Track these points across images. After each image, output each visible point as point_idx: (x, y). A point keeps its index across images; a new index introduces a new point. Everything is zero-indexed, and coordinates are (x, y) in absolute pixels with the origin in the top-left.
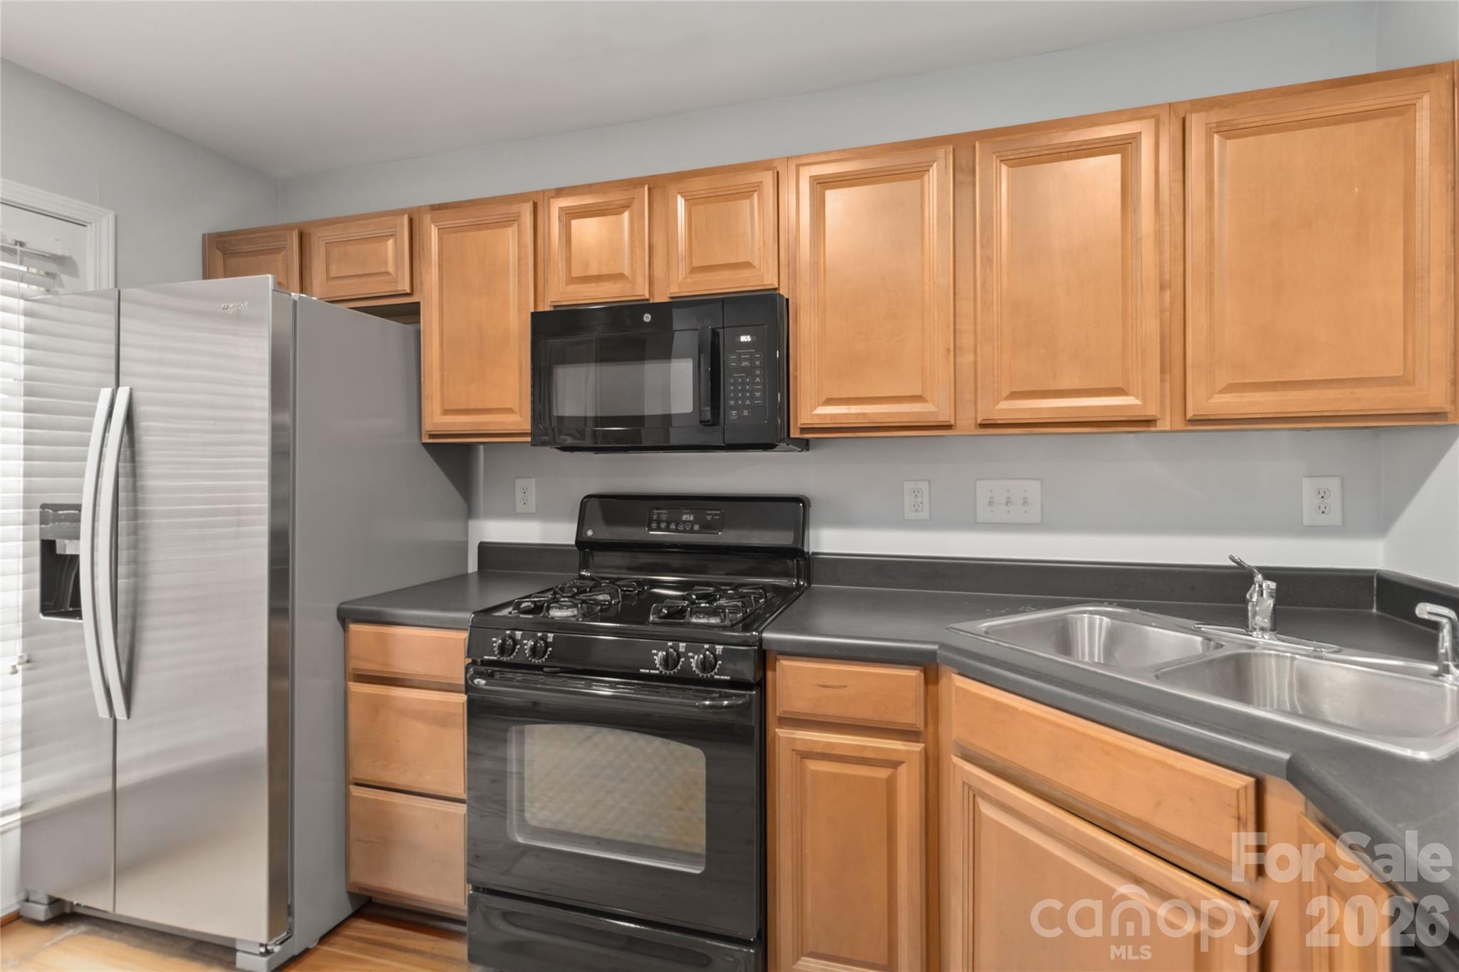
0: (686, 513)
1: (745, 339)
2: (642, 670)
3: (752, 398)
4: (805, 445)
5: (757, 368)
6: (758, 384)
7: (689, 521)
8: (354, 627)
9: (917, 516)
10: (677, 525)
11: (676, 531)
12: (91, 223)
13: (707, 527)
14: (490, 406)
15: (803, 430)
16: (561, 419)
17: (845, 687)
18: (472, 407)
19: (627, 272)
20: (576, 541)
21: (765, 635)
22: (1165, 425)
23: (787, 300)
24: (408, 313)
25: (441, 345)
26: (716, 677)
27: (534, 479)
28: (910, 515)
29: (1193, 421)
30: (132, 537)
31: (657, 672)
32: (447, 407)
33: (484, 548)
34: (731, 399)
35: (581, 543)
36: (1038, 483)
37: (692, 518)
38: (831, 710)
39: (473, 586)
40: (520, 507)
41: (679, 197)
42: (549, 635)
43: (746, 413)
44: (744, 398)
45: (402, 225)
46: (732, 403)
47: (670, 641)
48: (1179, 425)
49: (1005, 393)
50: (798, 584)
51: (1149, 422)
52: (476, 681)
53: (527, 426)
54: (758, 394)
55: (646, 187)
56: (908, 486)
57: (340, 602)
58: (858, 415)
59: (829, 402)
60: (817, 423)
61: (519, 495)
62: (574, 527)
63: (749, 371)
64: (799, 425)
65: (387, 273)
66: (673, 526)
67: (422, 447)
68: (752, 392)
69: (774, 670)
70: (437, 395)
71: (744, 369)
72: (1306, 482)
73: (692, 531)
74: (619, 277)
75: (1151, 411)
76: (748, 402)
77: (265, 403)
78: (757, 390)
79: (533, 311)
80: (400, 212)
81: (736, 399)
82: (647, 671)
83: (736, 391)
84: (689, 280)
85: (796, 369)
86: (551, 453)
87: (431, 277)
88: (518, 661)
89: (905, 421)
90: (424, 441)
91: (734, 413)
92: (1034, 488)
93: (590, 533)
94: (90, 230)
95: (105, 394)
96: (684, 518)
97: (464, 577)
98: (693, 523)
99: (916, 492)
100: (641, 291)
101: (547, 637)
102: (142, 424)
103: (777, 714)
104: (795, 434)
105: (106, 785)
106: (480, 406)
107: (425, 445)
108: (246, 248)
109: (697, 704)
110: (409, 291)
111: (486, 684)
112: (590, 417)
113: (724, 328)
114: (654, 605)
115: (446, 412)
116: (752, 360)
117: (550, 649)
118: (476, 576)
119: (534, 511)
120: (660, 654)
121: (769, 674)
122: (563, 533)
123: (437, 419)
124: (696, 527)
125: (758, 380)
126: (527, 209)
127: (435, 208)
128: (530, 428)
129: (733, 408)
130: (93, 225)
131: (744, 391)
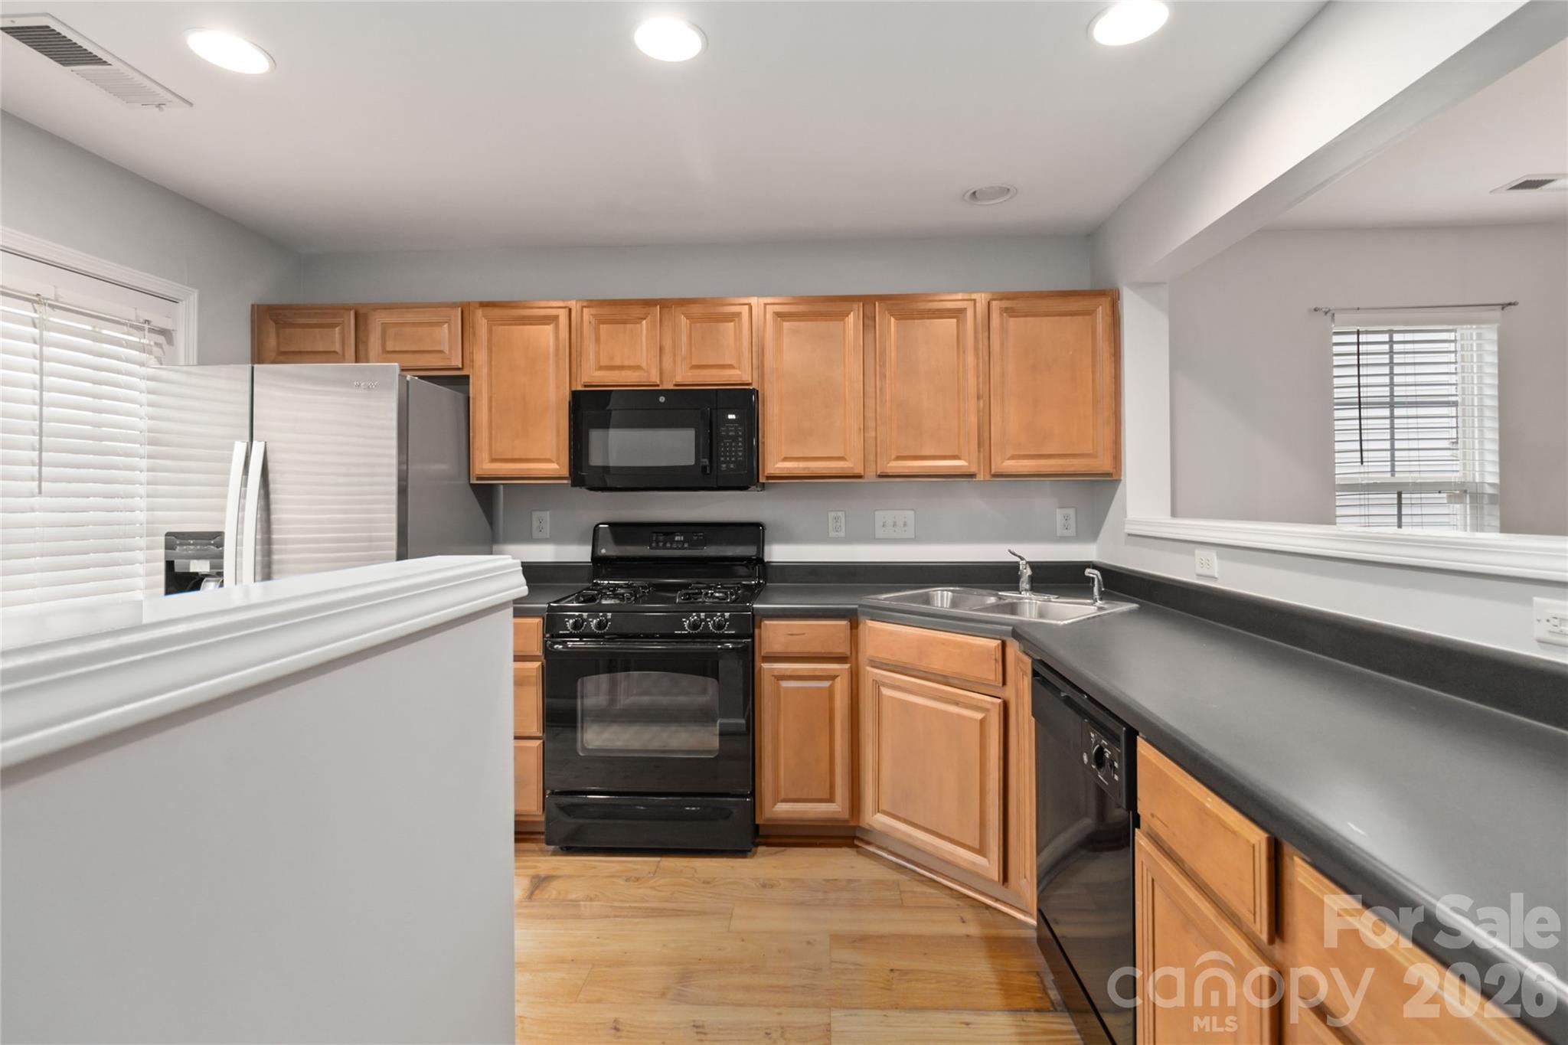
0: (678, 536)
1: (731, 417)
2: (676, 632)
3: (736, 456)
4: (770, 487)
5: (740, 436)
6: (740, 447)
7: (681, 541)
9: (837, 535)
10: (671, 544)
11: (670, 548)
12: (182, 301)
13: (694, 544)
14: (531, 457)
15: (768, 477)
16: (594, 468)
18: (514, 456)
19: (644, 365)
20: (592, 559)
21: (755, 606)
22: (980, 477)
23: (757, 391)
24: (459, 382)
25: (490, 409)
26: (726, 632)
27: (549, 512)
28: (832, 534)
29: (995, 476)
31: (686, 632)
32: (493, 457)
34: (722, 456)
35: (596, 559)
36: (913, 512)
38: (795, 649)
40: (536, 534)
41: (683, 317)
43: (732, 466)
44: (730, 456)
45: (455, 315)
46: (722, 459)
47: (694, 612)
48: (988, 478)
49: (893, 456)
50: (759, 583)
51: (972, 476)
52: (557, 647)
53: (564, 472)
54: (740, 454)
55: (659, 306)
56: (831, 515)
58: (804, 468)
59: (786, 459)
60: (779, 473)
61: (536, 524)
62: (590, 548)
63: (734, 439)
64: (766, 474)
65: (443, 353)
66: (668, 545)
67: (469, 486)
68: (736, 452)
69: (760, 627)
70: (485, 447)
71: (729, 437)
72: (1058, 510)
73: (683, 548)
74: (638, 368)
75: (973, 470)
76: (733, 459)
78: (740, 451)
79: (571, 389)
80: (453, 305)
81: (726, 456)
82: (680, 632)
83: (725, 451)
84: (690, 374)
85: (763, 437)
86: (584, 492)
87: (483, 358)
88: (586, 632)
89: (834, 472)
90: (471, 482)
91: (724, 466)
92: (910, 515)
93: (603, 551)
94: (181, 306)
96: (677, 539)
98: (683, 542)
99: (836, 519)
100: (655, 378)
101: (607, 615)
103: (762, 655)
104: (762, 480)
106: (523, 457)
107: (471, 485)
108: (302, 321)
110: (460, 366)
113: (716, 409)
115: (493, 460)
116: (736, 431)
117: (610, 623)
119: (548, 537)
120: (688, 621)
121: (757, 631)
122: (581, 553)
123: (484, 466)
124: (686, 545)
125: (740, 444)
126: (564, 313)
127: (483, 304)
128: (567, 473)
129: (724, 462)
130: (184, 302)
131: (730, 451)
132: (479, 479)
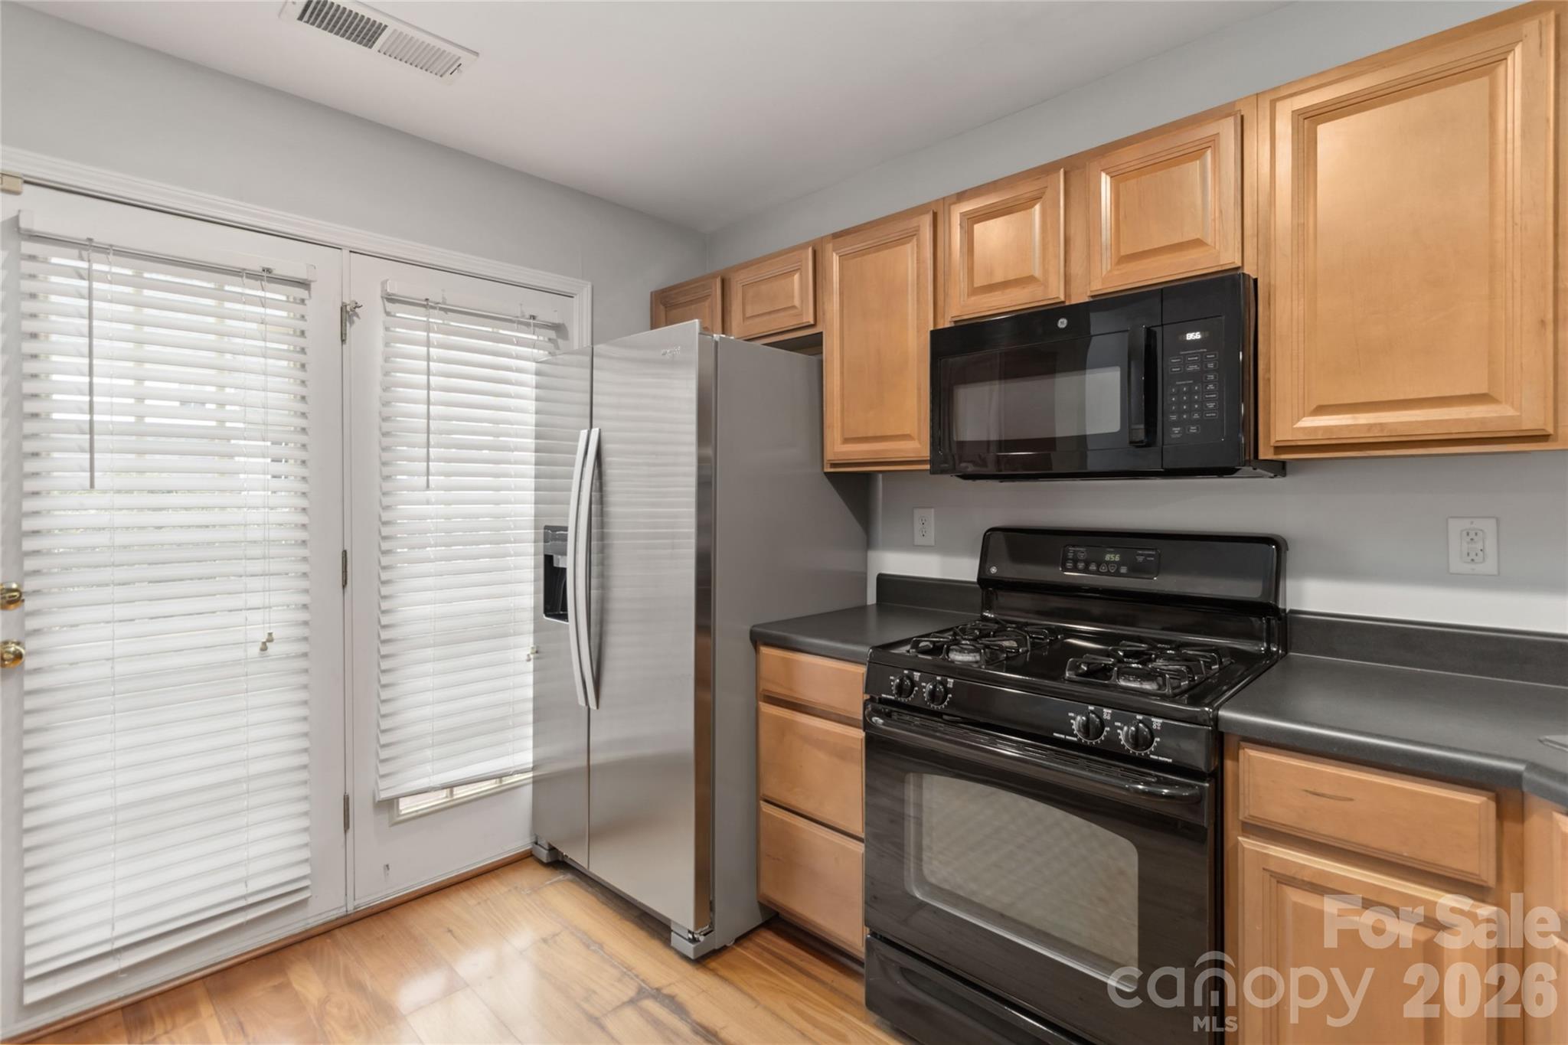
0: (1110, 553)
1: (1193, 336)
2: (1055, 734)
3: (1201, 411)
4: (1280, 469)
5: (1209, 371)
6: (1211, 392)
7: (1114, 562)
8: (764, 650)
9: (1473, 569)
10: (1098, 566)
11: (1098, 572)
12: (576, 295)
13: (1136, 570)
14: (888, 432)
15: (1278, 449)
16: (962, 444)
17: (1351, 800)
18: (870, 434)
19: (1037, 273)
20: (979, 579)
21: (1222, 713)
23: (1256, 281)
24: (810, 344)
25: (842, 373)
26: (1152, 756)
27: (933, 510)
28: (1457, 565)
30: (600, 555)
31: (1075, 739)
32: (847, 436)
33: (883, 580)
34: (1173, 413)
35: (984, 580)
37: (1117, 558)
38: (1326, 828)
39: (872, 618)
40: (919, 540)
41: (1103, 175)
42: (949, 680)
43: (1193, 429)
44: (1190, 411)
45: (807, 259)
46: (1174, 417)
47: (1091, 704)
50: (1268, 649)
52: (874, 719)
53: (925, 452)
54: (1211, 405)
55: (1062, 171)
56: (1456, 526)
57: (752, 625)
58: (1370, 427)
59: (1321, 410)
60: (1300, 438)
61: (918, 525)
62: (976, 563)
63: (1199, 377)
64: (1272, 443)
65: (794, 307)
66: (1093, 567)
67: (823, 475)
68: (1202, 403)
69: (1236, 759)
70: (837, 424)
71: (1191, 375)
73: (1118, 574)
74: (1030, 280)
76: (1196, 416)
77: (692, 438)
78: (1210, 400)
79: (932, 329)
80: (803, 247)
81: (1180, 412)
82: (1063, 736)
83: (1179, 403)
84: (1116, 273)
85: (1268, 370)
86: (952, 481)
87: (833, 305)
88: (917, 703)
90: (826, 470)
91: (1176, 430)
93: (994, 570)
94: (576, 300)
95: (584, 433)
96: (1108, 557)
97: (863, 608)
98: (1119, 564)
99: (1471, 536)
100: (1054, 292)
101: (947, 682)
102: (607, 459)
103: (1241, 818)
104: (1265, 454)
105: (584, 763)
106: (879, 434)
107: (827, 474)
108: (682, 300)
109: (1127, 786)
110: (812, 322)
111: (883, 724)
112: (993, 441)
113: (1162, 325)
114: (1070, 660)
115: (846, 441)
116: (1203, 362)
117: (950, 696)
118: (875, 608)
119: (933, 543)
120: (1079, 718)
121: (1229, 764)
122: (965, 569)
123: (838, 449)
124: (1124, 570)
125: (1211, 387)
126: (926, 221)
127: (836, 236)
128: (928, 454)
129: (1175, 424)
130: (578, 296)
131: (1191, 402)
132: (834, 465)
